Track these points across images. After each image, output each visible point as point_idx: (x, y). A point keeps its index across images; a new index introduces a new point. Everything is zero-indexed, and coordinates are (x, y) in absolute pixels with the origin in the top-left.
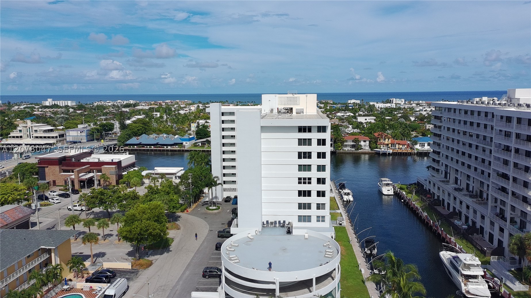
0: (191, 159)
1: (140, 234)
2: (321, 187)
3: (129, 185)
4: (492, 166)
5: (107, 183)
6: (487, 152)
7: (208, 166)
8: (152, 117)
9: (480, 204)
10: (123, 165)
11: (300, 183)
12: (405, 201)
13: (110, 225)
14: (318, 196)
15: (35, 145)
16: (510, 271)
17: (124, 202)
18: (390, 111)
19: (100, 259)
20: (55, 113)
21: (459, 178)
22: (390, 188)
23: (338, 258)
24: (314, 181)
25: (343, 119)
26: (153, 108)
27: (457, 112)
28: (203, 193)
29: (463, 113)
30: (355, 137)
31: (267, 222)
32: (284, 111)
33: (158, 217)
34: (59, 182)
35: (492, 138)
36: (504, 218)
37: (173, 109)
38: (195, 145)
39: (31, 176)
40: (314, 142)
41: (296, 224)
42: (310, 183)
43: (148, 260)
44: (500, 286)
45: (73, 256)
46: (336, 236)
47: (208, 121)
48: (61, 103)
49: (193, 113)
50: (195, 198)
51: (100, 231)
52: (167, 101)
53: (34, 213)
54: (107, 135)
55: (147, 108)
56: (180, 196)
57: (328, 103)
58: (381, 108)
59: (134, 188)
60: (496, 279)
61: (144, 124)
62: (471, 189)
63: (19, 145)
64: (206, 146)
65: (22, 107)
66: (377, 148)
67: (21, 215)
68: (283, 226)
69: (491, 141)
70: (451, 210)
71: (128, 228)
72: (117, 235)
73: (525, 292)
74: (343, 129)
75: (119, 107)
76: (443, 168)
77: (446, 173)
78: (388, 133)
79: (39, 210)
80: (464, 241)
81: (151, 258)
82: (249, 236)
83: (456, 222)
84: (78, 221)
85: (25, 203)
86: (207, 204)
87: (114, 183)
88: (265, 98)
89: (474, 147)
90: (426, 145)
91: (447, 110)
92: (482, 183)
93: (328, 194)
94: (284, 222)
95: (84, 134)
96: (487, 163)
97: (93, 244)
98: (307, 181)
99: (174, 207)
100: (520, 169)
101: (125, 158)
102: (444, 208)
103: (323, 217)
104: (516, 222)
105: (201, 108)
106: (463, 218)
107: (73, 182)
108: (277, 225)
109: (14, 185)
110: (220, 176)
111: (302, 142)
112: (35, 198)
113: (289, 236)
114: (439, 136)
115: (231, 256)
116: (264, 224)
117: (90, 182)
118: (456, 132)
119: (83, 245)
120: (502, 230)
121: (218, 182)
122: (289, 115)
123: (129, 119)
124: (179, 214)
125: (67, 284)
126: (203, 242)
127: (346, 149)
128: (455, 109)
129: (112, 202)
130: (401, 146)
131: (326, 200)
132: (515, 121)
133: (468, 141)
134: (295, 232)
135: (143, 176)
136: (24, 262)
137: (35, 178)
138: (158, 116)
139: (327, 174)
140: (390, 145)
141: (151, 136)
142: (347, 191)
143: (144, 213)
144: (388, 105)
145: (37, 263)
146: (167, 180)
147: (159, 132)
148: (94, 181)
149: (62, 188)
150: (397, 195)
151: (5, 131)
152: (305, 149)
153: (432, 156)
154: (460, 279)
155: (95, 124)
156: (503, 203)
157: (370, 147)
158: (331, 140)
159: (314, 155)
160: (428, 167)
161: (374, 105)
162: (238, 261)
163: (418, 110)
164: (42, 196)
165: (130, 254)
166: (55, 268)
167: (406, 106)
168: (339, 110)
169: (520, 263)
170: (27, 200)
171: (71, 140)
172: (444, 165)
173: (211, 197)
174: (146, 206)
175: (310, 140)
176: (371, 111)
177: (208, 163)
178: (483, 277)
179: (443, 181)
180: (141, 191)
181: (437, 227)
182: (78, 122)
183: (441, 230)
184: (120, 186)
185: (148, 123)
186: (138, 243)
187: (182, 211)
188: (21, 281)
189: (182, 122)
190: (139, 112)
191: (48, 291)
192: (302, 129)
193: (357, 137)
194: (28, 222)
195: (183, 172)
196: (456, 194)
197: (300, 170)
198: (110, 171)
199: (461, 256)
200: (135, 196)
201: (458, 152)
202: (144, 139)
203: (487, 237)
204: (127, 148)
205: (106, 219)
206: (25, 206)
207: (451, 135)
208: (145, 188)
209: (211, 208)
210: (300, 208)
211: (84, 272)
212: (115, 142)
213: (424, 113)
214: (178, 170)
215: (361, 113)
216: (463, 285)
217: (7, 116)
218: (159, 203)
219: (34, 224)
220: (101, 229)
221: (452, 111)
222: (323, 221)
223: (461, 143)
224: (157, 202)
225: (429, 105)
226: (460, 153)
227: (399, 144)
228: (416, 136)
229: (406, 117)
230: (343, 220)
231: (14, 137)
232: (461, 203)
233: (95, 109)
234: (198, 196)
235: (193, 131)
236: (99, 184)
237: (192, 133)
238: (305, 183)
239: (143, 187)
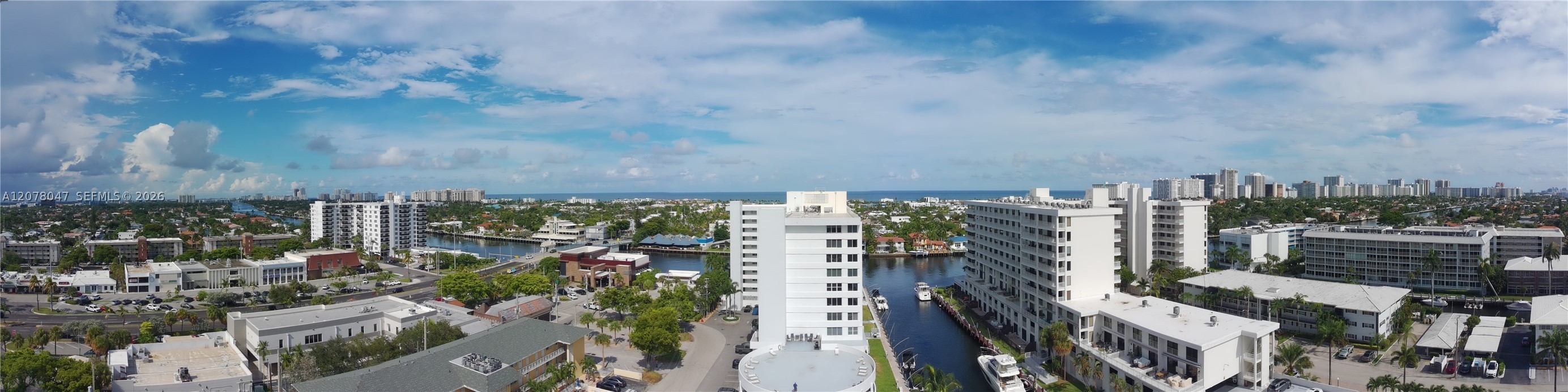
0: (708, 262)
1: (651, 342)
2: (853, 294)
3: (642, 288)
4: (1021, 263)
5: (621, 283)
6: (1016, 248)
7: (726, 271)
8: (668, 216)
9: (1013, 301)
10: (637, 265)
11: (829, 289)
12: (943, 306)
13: (622, 329)
14: (849, 304)
15: (559, 240)
16: (1042, 365)
17: (637, 305)
18: (925, 210)
19: (611, 364)
20: (577, 211)
21: (993, 277)
22: (928, 292)
23: (873, 376)
24: (845, 287)
25: (875, 219)
26: (670, 207)
27: (988, 210)
28: (720, 301)
29: (993, 211)
30: (888, 238)
31: (792, 335)
32: (811, 209)
33: (670, 325)
34: (578, 278)
35: (1019, 235)
36: (1033, 313)
37: (691, 208)
38: (713, 247)
39: (553, 269)
40: (845, 243)
41: (825, 337)
42: (840, 289)
43: (658, 374)
44: (1034, 382)
45: (586, 356)
46: (870, 350)
47: (728, 221)
48: (584, 201)
49: (711, 212)
50: (711, 307)
51: (612, 333)
52: (685, 200)
53: (554, 306)
54: (623, 233)
55: (663, 206)
56: (695, 303)
57: (859, 202)
58: (916, 207)
59: (647, 291)
60: (1030, 376)
61: (659, 222)
62: (1004, 287)
63: (546, 239)
64: (725, 249)
65: (551, 204)
66: (912, 249)
67: (543, 307)
68: (810, 340)
69: (1019, 238)
70: (988, 310)
71: (639, 334)
72: (628, 341)
73: (1054, 384)
74: (875, 230)
75: (635, 205)
76: (978, 268)
77: (981, 272)
78: (923, 234)
79: (558, 303)
80: (1001, 342)
81: (661, 372)
82: (772, 351)
83: (993, 323)
84: (593, 320)
85: (547, 295)
86: (725, 314)
87: (627, 284)
88: (790, 195)
89: (1005, 245)
90: (962, 244)
91: (979, 208)
92: (1013, 279)
93: (860, 301)
94: (812, 335)
95: (602, 232)
96: (1017, 259)
97: (605, 346)
98: (837, 287)
99: (687, 315)
100: (1044, 263)
101: (639, 258)
102: (981, 310)
103: (856, 328)
104: (1044, 315)
105: (720, 207)
106: (999, 317)
107: (589, 279)
108: (804, 339)
109: (540, 276)
110: (739, 281)
111: (831, 243)
112: (556, 291)
113: (816, 352)
114: (973, 234)
115: (750, 376)
116: (788, 338)
117: (605, 280)
118: (988, 230)
119: (596, 346)
120: (1033, 324)
121: (737, 289)
122: (817, 213)
123: (645, 217)
124: (693, 323)
125: (579, 385)
126: (719, 358)
127: (879, 252)
128: (986, 207)
129: (624, 304)
130: (937, 247)
131: (858, 309)
132: (1037, 218)
133: (999, 238)
134: (824, 347)
135: (656, 279)
136: (543, 353)
137: (557, 272)
138: (675, 215)
139: (858, 279)
140: (926, 246)
141: (667, 236)
142: (881, 298)
143: (656, 319)
144: (923, 204)
145: (554, 357)
146: (681, 285)
147: (676, 232)
148: (608, 280)
149: (579, 284)
150: (934, 300)
151: (536, 226)
152: (834, 251)
153: (968, 256)
154: (999, 383)
155: (612, 222)
156: (1032, 297)
157: (905, 249)
158: (863, 242)
159: (845, 258)
160: (964, 268)
161: (908, 204)
162: (758, 381)
163: (952, 208)
164: (562, 290)
165: (641, 363)
166: (569, 366)
167: (941, 205)
168: (871, 209)
169: (1049, 355)
170: (549, 293)
171: (590, 237)
172: (979, 265)
173: (728, 306)
174: (658, 311)
175: (840, 241)
176: (905, 210)
177: (727, 267)
178: (1019, 376)
179: (979, 281)
180: (654, 295)
181: (974, 330)
182: (597, 219)
183: (978, 333)
184: (633, 287)
185: (664, 222)
186: (649, 352)
187: (697, 321)
188: (539, 372)
189: (700, 222)
190: (654, 210)
191: (562, 388)
192: (831, 229)
193: (891, 238)
194: (548, 314)
195: (699, 276)
196: (991, 293)
197: (829, 275)
198: (624, 270)
199: (998, 358)
200: (647, 300)
201: (991, 250)
202: (659, 239)
203: (1020, 334)
204: (641, 247)
205: (619, 322)
206: (547, 298)
207: (984, 234)
208: (659, 292)
209: (728, 318)
210: (829, 318)
211: (595, 375)
212: (630, 241)
213: (958, 212)
214: (693, 274)
215: (895, 212)
216: (1001, 389)
217: (538, 212)
218: (672, 309)
219: (554, 317)
220: (613, 331)
221: (984, 209)
222: (856, 333)
223: (993, 241)
224: (670, 308)
225: (963, 204)
226: (993, 251)
227: (935, 245)
228: (952, 236)
229: (941, 216)
230: (878, 332)
231: (542, 232)
232: (996, 302)
233: (613, 207)
234: (714, 304)
235: (711, 232)
236: (613, 284)
237: (710, 234)
238: (834, 289)
239: (656, 291)
